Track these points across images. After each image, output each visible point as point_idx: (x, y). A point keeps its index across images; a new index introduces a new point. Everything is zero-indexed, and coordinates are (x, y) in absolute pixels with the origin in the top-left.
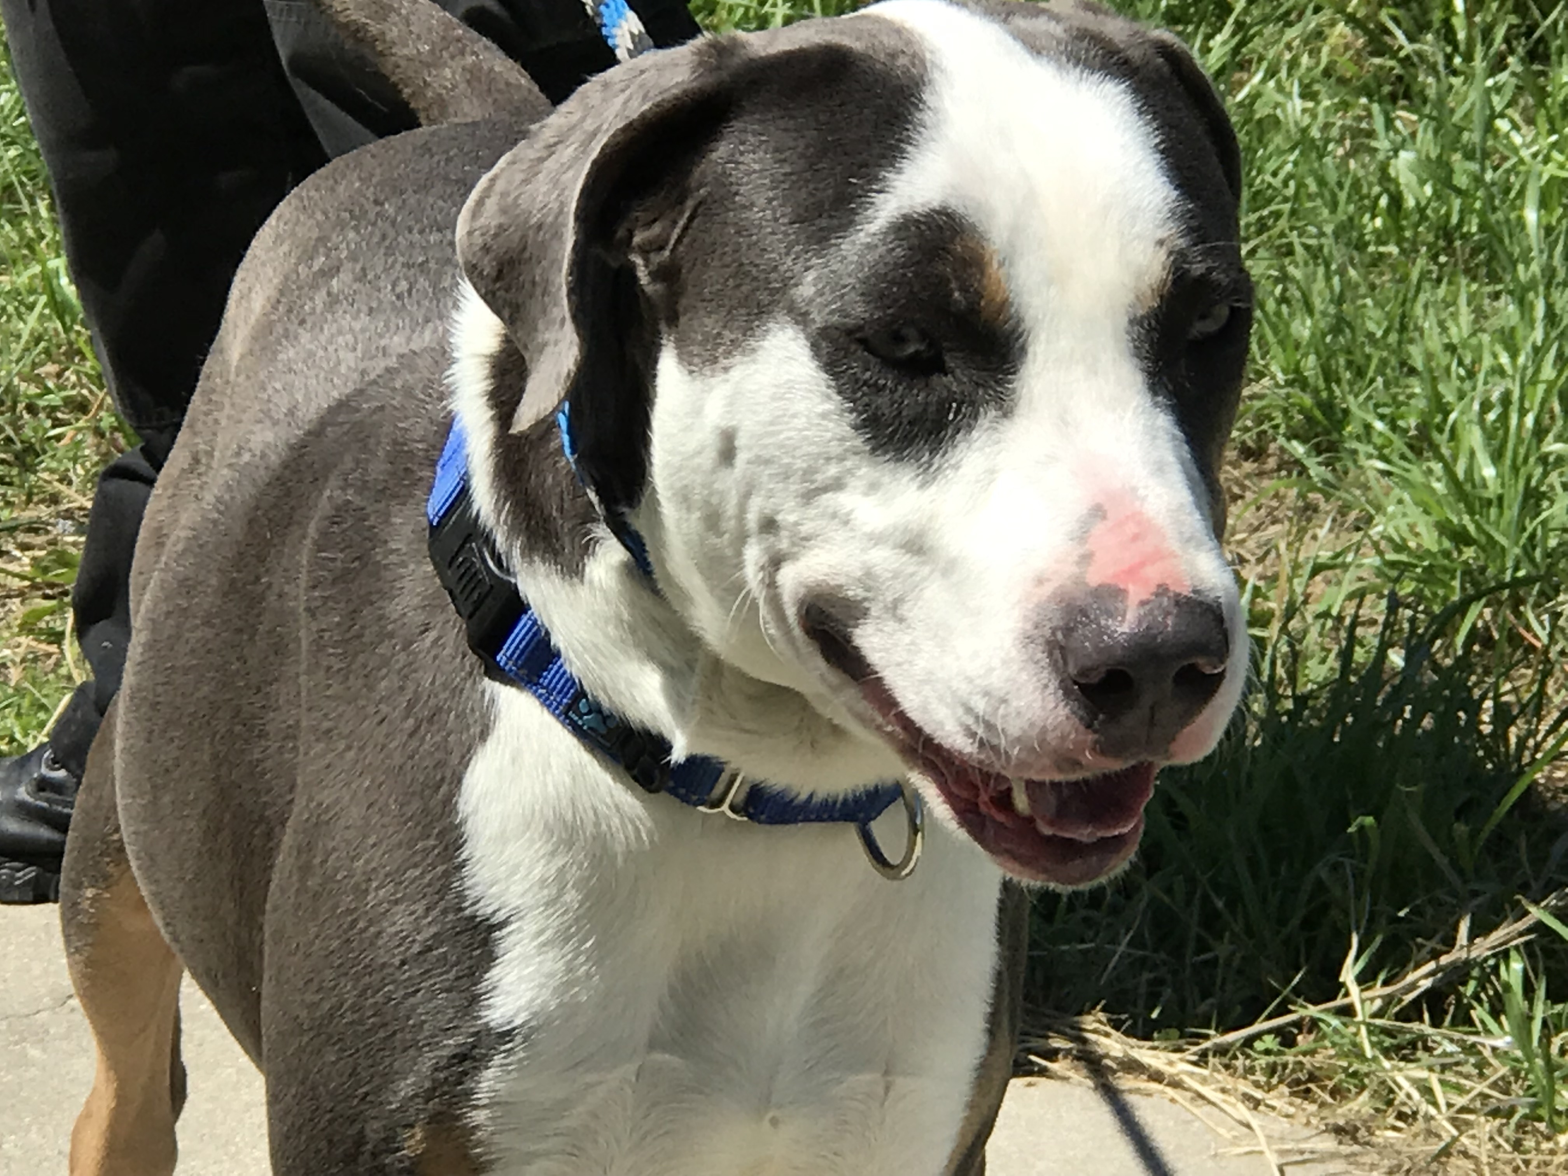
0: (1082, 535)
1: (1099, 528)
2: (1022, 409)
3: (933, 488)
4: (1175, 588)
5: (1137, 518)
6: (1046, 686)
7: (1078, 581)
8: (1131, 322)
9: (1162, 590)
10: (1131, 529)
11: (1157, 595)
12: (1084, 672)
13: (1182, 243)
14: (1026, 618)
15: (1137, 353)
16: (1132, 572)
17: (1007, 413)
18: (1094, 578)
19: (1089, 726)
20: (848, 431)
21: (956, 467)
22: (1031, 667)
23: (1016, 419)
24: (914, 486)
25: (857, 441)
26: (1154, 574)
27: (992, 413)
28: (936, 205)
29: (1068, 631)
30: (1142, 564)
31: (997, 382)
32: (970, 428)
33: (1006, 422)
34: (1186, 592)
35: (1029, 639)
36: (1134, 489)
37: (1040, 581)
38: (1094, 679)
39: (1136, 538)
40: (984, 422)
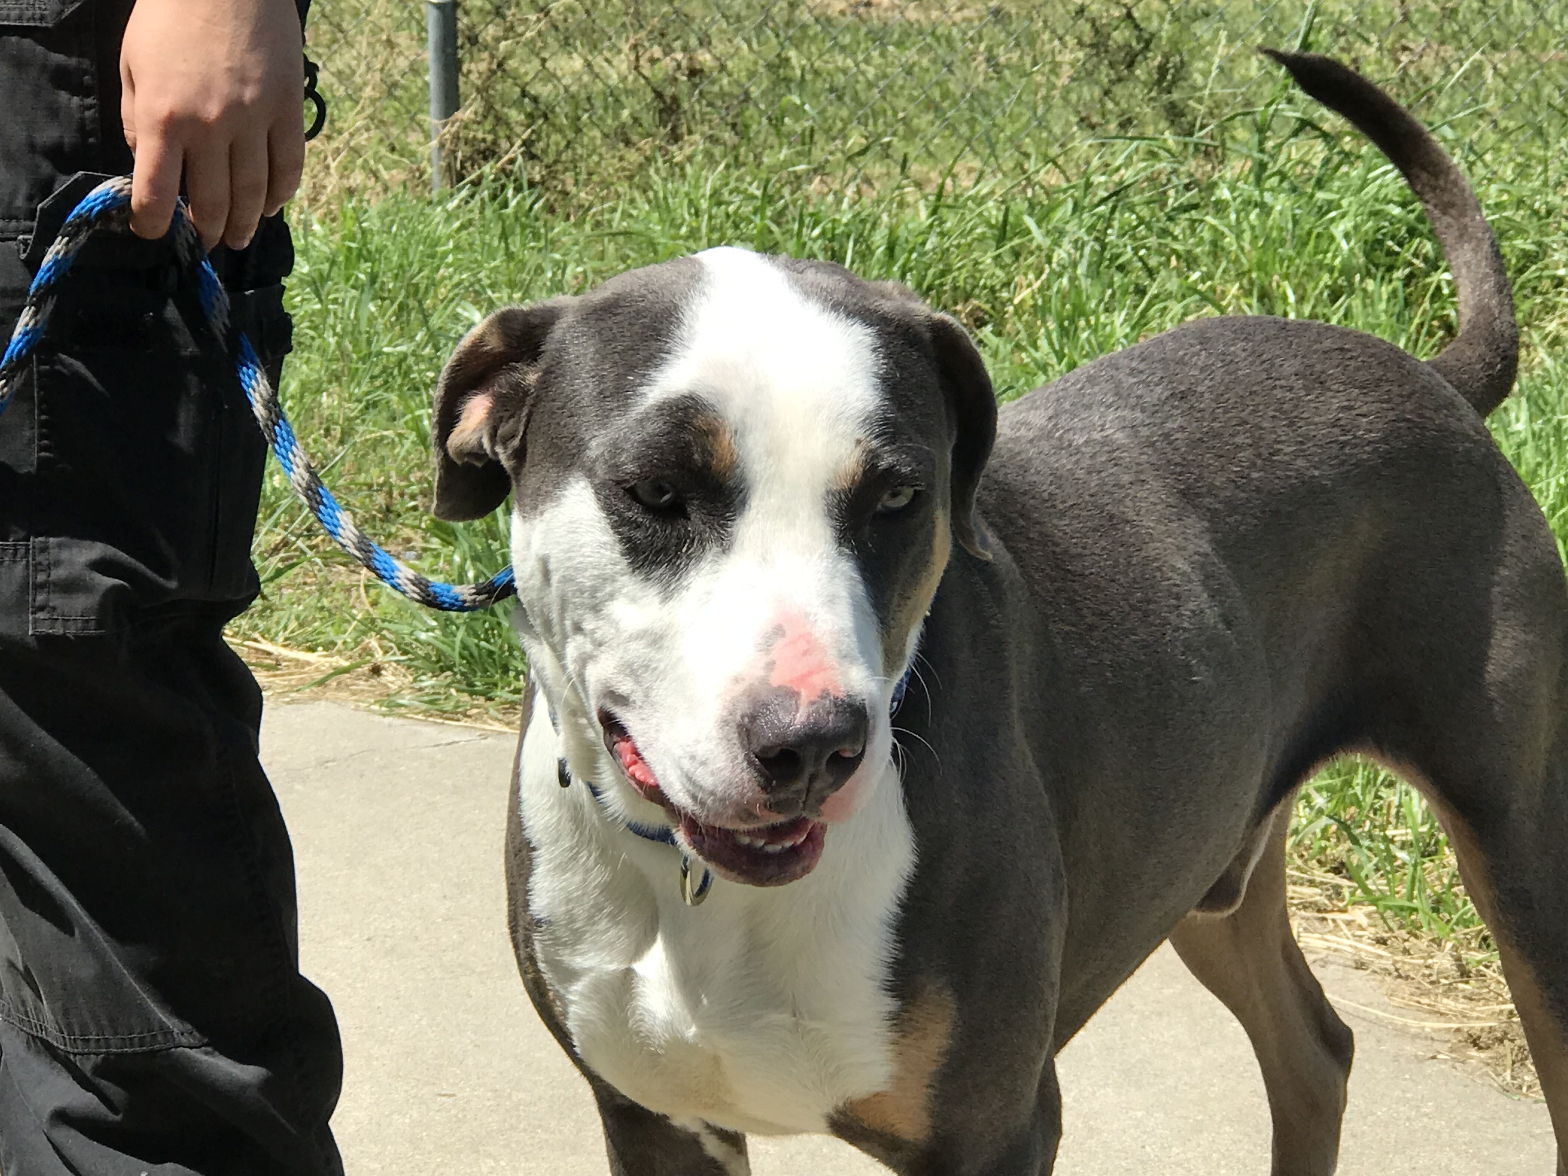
0: (767, 646)
1: (780, 643)
2: (737, 547)
3: (671, 603)
4: (832, 692)
5: (807, 637)
6: (736, 758)
7: (764, 681)
8: (828, 492)
9: (825, 695)
10: (802, 645)
11: (822, 697)
12: (765, 749)
13: (875, 443)
14: (724, 707)
15: (830, 514)
16: (803, 678)
17: (726, 550)
18: (776, 680)
19: (764, 789)
20: (616, 556)
21: (687, 588)
22: (724, 742)
23: (732, 556)
24: (657, 600)
25: (624, 563)
26: (818, 681)
27: (716, 549)
28: (685, 392)
29: (753, 718)
30: (810, 673)
31: (721, 526)
32: (699, 559)
33: (724, 558)
34: (841, 695)
35: (725, 722)
36: (807, 615)
37: (736, 680)
38: (771, 755)
39: (805, 653)
40: (709, 556)
